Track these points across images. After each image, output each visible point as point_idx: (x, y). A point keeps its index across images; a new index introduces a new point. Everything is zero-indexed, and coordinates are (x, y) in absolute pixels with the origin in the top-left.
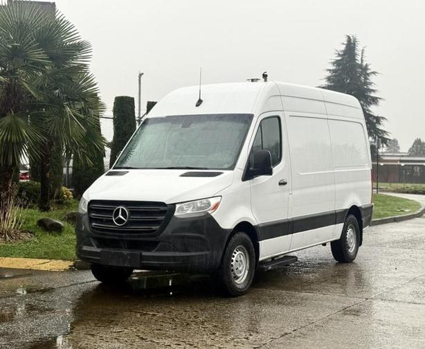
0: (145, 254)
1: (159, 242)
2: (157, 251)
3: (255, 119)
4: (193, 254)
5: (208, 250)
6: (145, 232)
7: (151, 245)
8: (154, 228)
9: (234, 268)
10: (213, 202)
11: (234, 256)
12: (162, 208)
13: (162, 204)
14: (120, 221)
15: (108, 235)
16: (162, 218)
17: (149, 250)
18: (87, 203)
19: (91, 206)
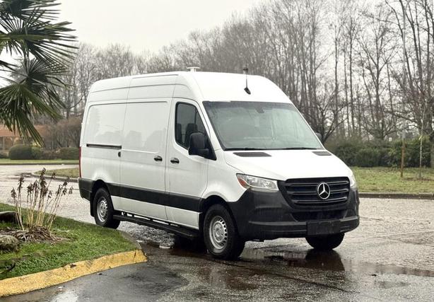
1: (346, 209)
2: (346, 217)
6: (341, 203)
14: (325, 195)
18: (275, 182)
19: (289, 184)
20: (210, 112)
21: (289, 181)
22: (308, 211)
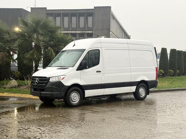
0: (42, 93)
1: (45, 89)
2: (45, 92)
3: (86, 51)
4: (54, 93)
5: (59, 92)
6: (41, 86)
8: (44, 85)
9: (72, 98)
10: (62, 77)
11: (72, 94)
12: (46, 79)
13: (46, 77)
14: (36, 83)
15: (35, 87)
16: (46, 82)
17: (43, 92)
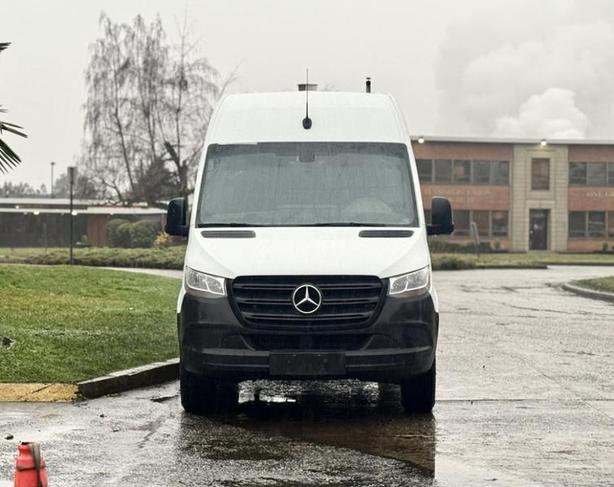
1: (371, 335)
2: (369, 348)
4: (418, 349)
6: (350, 321)
7: (358, 341)
8: (365, 314)
12: (374, 285)
13: (375, 279)
14: (307, 306)
15: (282, 329)
16: (375, 299)
17: (357, 348)
18: (222, 281)
19: (239, 286)
20: (211, 162)
21: (240, 279)
22: (271, 332)
